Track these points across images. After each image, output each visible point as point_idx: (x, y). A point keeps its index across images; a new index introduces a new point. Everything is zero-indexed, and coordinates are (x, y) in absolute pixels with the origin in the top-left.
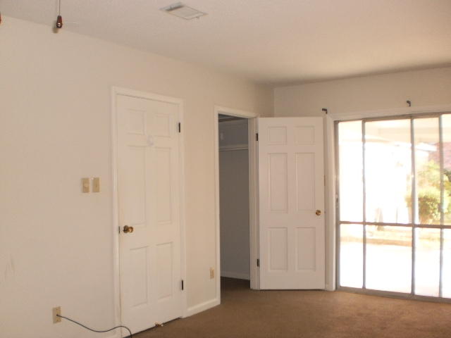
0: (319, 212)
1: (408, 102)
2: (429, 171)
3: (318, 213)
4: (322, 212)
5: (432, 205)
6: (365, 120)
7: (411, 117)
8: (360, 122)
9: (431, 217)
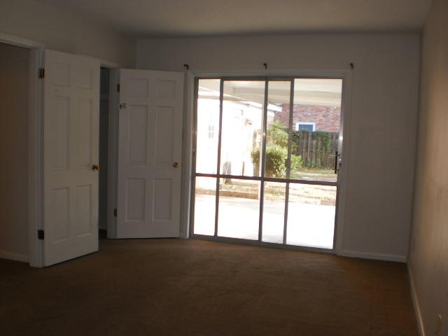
0: (177, 164)
1: (265, 65)
2: (274, 130)
3: (175, 165)
4: (179, 165)
5: (276, 162)
6: (223, 79)
7: (267, 79)
8: (219, 81)
9: (275, 172)
